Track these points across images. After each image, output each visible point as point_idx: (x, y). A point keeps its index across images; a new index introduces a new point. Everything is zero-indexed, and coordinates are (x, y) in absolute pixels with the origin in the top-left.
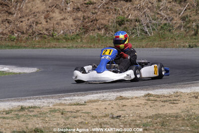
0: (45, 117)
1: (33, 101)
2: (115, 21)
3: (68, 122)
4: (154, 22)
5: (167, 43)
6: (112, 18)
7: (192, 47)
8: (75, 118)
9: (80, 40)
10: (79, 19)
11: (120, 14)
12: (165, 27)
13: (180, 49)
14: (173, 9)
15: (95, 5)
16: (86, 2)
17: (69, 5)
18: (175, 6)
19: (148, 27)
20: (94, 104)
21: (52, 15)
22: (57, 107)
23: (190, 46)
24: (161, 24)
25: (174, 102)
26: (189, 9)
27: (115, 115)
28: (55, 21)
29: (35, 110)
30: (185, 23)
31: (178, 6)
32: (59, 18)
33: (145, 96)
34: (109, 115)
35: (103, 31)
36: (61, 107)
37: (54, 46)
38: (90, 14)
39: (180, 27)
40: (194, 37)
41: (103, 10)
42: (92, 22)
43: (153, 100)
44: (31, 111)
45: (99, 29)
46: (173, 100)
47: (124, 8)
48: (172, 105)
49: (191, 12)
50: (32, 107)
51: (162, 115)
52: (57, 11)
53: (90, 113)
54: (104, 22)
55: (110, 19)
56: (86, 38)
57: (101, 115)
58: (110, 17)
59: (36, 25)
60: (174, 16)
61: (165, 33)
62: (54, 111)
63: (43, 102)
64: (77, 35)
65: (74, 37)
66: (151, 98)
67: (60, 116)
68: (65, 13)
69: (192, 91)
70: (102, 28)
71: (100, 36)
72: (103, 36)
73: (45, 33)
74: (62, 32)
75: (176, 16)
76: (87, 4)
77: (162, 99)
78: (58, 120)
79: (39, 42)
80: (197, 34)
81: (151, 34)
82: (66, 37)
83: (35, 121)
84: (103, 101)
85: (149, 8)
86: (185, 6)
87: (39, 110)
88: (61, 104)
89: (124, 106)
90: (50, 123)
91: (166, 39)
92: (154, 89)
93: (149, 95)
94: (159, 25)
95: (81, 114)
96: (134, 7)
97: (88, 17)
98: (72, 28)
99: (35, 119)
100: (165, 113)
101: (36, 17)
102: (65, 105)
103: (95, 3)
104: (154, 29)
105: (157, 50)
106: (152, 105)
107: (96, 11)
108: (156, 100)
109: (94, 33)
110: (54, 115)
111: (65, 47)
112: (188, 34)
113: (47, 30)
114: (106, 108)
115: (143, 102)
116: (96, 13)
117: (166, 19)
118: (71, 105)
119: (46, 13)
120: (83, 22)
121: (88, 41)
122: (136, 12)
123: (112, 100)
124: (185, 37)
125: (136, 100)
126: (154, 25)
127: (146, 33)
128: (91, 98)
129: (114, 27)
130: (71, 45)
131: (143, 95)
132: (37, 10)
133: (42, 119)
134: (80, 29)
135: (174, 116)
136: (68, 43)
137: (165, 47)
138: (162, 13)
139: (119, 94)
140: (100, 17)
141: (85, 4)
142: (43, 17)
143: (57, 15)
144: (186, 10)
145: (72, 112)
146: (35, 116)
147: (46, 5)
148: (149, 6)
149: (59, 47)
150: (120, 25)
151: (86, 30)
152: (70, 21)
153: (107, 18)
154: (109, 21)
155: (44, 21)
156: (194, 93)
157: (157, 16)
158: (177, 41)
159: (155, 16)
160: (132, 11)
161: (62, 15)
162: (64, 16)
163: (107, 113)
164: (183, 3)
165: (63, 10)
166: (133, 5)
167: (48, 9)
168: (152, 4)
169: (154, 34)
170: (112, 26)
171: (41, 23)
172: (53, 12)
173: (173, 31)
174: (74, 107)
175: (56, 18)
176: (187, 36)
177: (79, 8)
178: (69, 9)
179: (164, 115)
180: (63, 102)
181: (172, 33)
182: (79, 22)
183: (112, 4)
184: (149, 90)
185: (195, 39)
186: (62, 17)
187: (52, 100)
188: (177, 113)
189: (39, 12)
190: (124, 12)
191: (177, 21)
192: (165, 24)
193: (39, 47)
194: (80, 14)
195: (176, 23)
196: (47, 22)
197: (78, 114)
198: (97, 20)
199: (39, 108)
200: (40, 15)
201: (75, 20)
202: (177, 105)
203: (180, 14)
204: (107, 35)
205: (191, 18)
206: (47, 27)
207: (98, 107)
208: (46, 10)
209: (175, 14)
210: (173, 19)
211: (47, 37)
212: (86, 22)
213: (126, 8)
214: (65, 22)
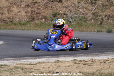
0: (12, 72)
1: (3, 61)
2: (51, 14)
3: (26, 75)
4: (75, 15)
5: (83, 29)
6: (50, 12)
7: (99, 32)
8: (30, 72)
9: (29, 25)
10: (29, 12)
11: (54, 10)
12: (82, 19)
13: (91, 33)
14: (88, 8)
15: (39, 4)
16: (33, 2)
17: (23, 3)
18: (89, 6)
19: (72, 18)
20: (42, 64)
21: (12, 9)
22: (19, 66)
23: (98, 31)
24: (80, 17)
25: (90, 65)
26: (98, 8)
27: (55, 72)
28: (14, 12)
29: (5, 67)
30: (95, 17)
31: (90, 6)
32: (16, 11)
33: (73, 60)
34: (51, 72)
35: (43, 20)
36: (22, 66)
37: (13, 28)
38: (36, 9)
39: (91, 19)
40: (100, 26)
41: (44, 7)
42: (37, 14)
43: (78, 63)
44: (3, 68)
45: (41, 19)
46: (90, 64)
47: (57, 6)
48: (90, 67)
49: (98, 10)
50: (3, 65)
51: (84, 73)
52: (15, 7)
53: (40, 70)
54: (44, 14)
55: (48, 13)
56: (33, 24)
57: (46, 71)
58: (48, 12)
59: (2, 15)
60: (88, 12)
61: (82, 22)
62: (17, 68)
63: (10, 62)
64: (28, 22)
65: (25, 23)
66: (77, 62)
67: (21, 71)
68: (20, 8)
69: (102, 59)
70: (43, 18)
71: (42, 23)
72: (44, 23)
73: (8, 20)
74: (18, 20)
75: (89, 13)
76: (34, 3)
77: (84, 63)
78: (20, 74)
79: (3, 25)
80: (102, 24)
81: (73, 23)
82: (20, 23)
83: (5, 74)
84: (47, 63)
85: (72, 7)
86: (95, 6)
87: (8, 67)
88: (21, 64)
89: (60, 66)
90: (15, 75)
91: (83, 26)
92: (78, 57)
93: (75, 60)
94: (78, 18)
95: (34, 70)
96: (63, 6)
97: (35, 11)
98: (24, 18)
99: (6, 72)
100: (86, 72)
101: (2, 10)
102: (23, 64)
103: (39, 3)
104: (75, 20)
105: (77, 33)
106: (77, 66)
107: (40, 7)
108: (80, 64)
109: (38, 21)
110: (17, 71)
111: (20, 29)
112: (96, 24)
113: (8, 18)
114: (49, 67)
115: (72, 64)
116: (39, 9)
117: (83, 14)
118: (27, 64)
119: (8, 7)
120: (31, 14)
121: (34, 26)
122: (65, 9)
123: (52, 63)
124: (94, 25)
125: (67, 63)
126: (75, 17)
127: (70, 22)
128: (39, 61)
129: (50, 18)
130: (23, 28)
131: (72, 60)
132: (3, 6)
133: (10, 73)
134: (29, 18)
135: (92, 73)
136: (22, 27)
137: (82, 31)
138: (81, 10)
139: (56, 59)
140: (42, 11)
141: (33, 3)
142: (6, 10)
143: (15, 9)
144: (95, 9)
145: (28, 69)
146: (5, 70)
147: (8, 3)
148: (72, 6)
149: (17, 29)
150: (54, 16)
151: (33, 19)
152: (23, 13)
153: (47, 12)
154: (47, 14)
155: (7, 13)
156: (103, 60)
157: (77, 12)
158: (89, 28)
159: (76, 12)
160: (62, 9)
161: (18, 10)
162: (19, 10)
163: (50, 70)
164: (93, 4)
165: (19, 6)
166: (63, 5)
167: (10, 5)
168: (75, 4)
169: (75, 23)
170: (49, 17)
171: (5, 14)
172: (13, 7)
173: (87, 21)
174: (29, 66)
175: (14, 11)
176: (95, 25)
177: (29, 5)
178: (23, 6)
179: (85, 73)
180: (22, 63)
181: (86, 23)
182: (29, 14)
183: (50, 3)
184: (75, 57)
185: (101, 27)
186: (18, 11)
187: (15, 61)
188: (93, 72)
189: (4, 7)
190: (57, 9)
191: (90, 15)
192: (82, 17)
193: (4, 29)
194: (29, 9)
195: (89, 17)
196: (9, 13)
197: (32, 70)
198: (40, 13)
199: (8, 66)
200: (4, 9)
201: (26, 12)
202: (93, 67)
203: (91, 11)
204: (46, 23)
205: (98, 14)
206: (9, 16)
207: (44, 67)
208: (8, 6)
209: (89, 11)
210: (87, 14)
211: (8, 22)
212: (33, 14)
213: (59, 6)
214: (20, 13)
